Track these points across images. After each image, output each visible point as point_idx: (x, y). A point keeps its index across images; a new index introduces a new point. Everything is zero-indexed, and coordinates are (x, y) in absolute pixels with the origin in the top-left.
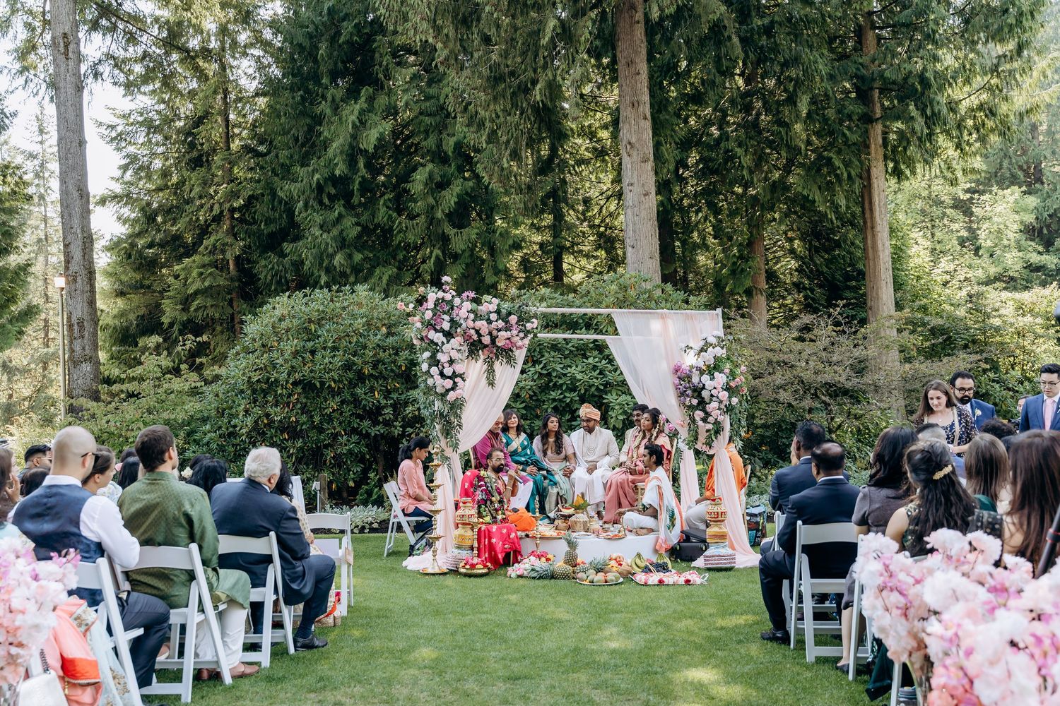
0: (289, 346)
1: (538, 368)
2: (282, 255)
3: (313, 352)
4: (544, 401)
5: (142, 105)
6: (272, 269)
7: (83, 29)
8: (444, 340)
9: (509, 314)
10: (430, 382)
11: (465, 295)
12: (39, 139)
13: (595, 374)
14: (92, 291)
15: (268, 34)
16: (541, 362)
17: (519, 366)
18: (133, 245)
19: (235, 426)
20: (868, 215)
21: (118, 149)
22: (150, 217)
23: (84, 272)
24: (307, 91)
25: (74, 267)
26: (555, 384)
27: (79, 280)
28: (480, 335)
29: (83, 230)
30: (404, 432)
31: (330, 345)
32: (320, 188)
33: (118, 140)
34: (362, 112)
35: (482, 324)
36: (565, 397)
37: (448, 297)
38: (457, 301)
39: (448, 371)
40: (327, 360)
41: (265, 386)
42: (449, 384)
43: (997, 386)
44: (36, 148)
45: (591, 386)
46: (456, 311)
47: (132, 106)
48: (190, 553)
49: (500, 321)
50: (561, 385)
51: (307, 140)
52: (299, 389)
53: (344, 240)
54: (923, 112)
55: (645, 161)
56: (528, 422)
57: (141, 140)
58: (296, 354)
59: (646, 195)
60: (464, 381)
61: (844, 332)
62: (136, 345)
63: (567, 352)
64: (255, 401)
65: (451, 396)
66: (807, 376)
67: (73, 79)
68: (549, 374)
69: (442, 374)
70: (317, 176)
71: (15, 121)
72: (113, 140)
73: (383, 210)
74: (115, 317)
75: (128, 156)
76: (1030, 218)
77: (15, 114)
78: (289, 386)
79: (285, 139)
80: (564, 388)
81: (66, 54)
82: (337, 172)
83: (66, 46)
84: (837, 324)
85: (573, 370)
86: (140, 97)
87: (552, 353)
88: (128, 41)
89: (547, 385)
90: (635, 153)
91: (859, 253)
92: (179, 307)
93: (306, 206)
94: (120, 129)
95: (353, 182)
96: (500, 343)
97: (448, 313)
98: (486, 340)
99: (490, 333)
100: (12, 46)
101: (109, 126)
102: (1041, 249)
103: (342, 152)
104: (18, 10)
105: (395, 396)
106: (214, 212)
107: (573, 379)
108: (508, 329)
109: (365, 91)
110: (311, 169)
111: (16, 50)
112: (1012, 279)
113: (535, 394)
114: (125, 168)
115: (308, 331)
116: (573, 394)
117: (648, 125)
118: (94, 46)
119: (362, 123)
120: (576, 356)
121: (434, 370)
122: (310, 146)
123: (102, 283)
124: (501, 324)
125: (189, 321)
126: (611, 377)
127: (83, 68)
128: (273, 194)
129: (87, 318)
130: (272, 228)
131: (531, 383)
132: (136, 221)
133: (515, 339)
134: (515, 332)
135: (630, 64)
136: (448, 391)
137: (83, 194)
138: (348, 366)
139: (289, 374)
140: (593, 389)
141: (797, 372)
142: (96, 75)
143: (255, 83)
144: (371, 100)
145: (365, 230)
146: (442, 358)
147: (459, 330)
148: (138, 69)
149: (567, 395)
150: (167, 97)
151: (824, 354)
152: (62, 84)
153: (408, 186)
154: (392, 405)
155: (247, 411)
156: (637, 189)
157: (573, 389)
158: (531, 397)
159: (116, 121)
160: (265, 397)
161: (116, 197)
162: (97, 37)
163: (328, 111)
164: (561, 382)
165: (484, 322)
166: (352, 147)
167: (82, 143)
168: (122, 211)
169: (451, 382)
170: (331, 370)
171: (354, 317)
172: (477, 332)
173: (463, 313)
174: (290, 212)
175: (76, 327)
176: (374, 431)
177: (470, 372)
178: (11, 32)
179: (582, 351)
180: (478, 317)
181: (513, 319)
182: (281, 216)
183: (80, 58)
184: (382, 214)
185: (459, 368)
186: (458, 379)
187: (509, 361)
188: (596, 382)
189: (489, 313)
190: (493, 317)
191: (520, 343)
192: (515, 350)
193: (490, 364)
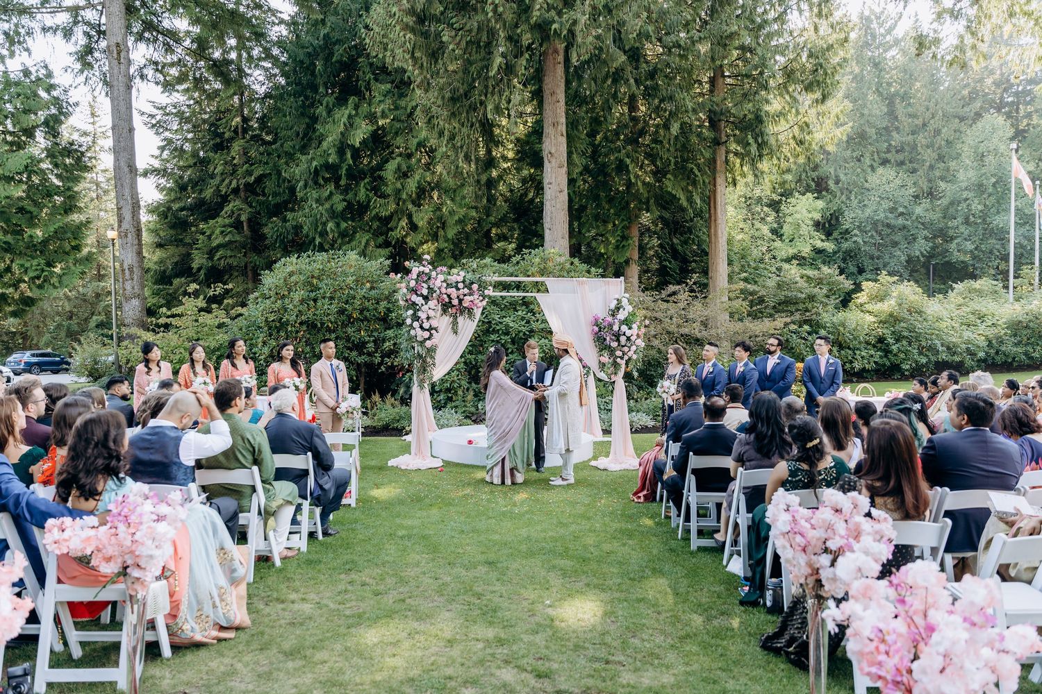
0: (298, 295)
2: (285, 220)
3: (315, 300)
5: (176, 100)
6: (278, 230)
7: (131, 41)
8: (424, 302)
9: (473, 283)
10: (412, 332)
11: (439, 269)
12: (92, 120)
13: (523, 323)
14: (140, 244)
15: (275, 51)
17: (476, 321)
18: (169, 209)
19: (255, 353)
20: (712, 211)
21: (157, 133)
22: (182, 188)
23: (133, 230)
24: (307, 98)
25: (125, 225)
27: (129, 235)
28: (450, 299)
29: (132, 198)
30: (382, 361)
31: (328, 295)
32: (316, 171)
33: (158, 127)
34: (350, 117)
35: (453, 291)
37: (427, 270)
38: (434, 273)
39: (426, 325)
40: (326, 307)
41: (278, 325)
42: (426, 335)
43: (794, 336)
44: (90, 128)
45: (519, 332)
46: (432, 281)
47: (168, 101)
48: (252, 473)
49: (466, 289)
50: (498, 331)
51: (305, 135)
52: (304, 328)
53: (334, 212)
54: (756, 141)
55: (560, 167)
57: (175, 128)
58: (302, 301)
59: (561, 192)
60: (438, 333)
61: (697, 297)
62: (171, 285)
64: (271, 335)
65: (428, 344)
66: (673, 328)
67: (124, 80)
68: (490, 322)
69: (421, 327)
70: (315, 163)
71: (77, 109)
72: (153, 126)
73: (363, 190)
74: (156, 263)
75: (165, 139)
76: (817, 216)
77: (77, 104)
78: (297, 325)
79: (289, 133)
80: (500, 332)
81: (119, 59)
82: (330, 160)
83: (119, 54)
84: (692, 291)
85: (507, 320)
86: (175, 94)
88: (166, 50)
90: (553, 161)
91: (705, 237)
92: (206, 256)
93: (306, 186)
94: (158, 118)
95: (342, 168)
96: (465, 304)
97: (427, 282)
98: (455, 302)
99: (458, 298)
100: (73, 49)
101: (150, 115)
102: (823, 237)
103: (334, 145)
104: (79, 22)
105: (376, 334)
106: (232, 186)
107: (507, 326)
108: (470, 294)
109: (352, 100)
110: (310, 157)
111: (76, 53)
112: (804, 258)
113: (479, 336)
114: (162, 149)
115: (311, 284)
116: (506, 337)
117: (564, 140)
118: (140, 53)
119: (350, 125)
120: (509, 309)
121: (416, 324)
122: (309, 138)
123: (146, 237)
124: (466, 291)
125: (213, 267)
126: (535, 326)
127: (132, 71)
128: (279, 173)
129: (136, 265)
130: (278, 199)
132: (171, 189)
133: (476, 302)
134: (476, 296)
135: (553, 94)
136: (426, 340)
137: (132, 169)
138: (342, 312)
139: (297, 316)
140: (521, 334)
141: (666, 325)
142: (142, 77)
143: (264, 88)
144: (356, 107)
145: (350, 205)
146: (422, 315)
147: (434, 295)
148: (174, 72)
150: (196, 95)
151: (683, 312)
152: (115, 83)
153: (382, 173)
154: (374, 341)
155: (264, 343)
156: (554, 187)
157: (507, 333)
158: (476, 338)
159: (155, 111)
160: (278, 332)
161: (155, 170)
162: (142, 46)
163: (324, 114)
165: (454, 289)
166: (341, 143)
167: (131, 130)
168: (160, 181)
169: (428, 333)
170: (329, 314)
171: (346, 275)
172: (449, 296)
173: (438, 283)
174: (292, 190)
175: (127, 271)
176: (360, 360)
177: (442, 325)
178: (73, 39)
179: (513, 306)
180: (449, 286)
181: (475, 287)
182: (284, 191)
183: (129, 62)
184: (362, 194)
185: (434, 323)
186: (433, 332)
187: (470, 317)
188: (524, 329)
189: (457, 282)
190: (461, 285)
191: (480, 304)
192: (475, 308)
193: (455, 318)
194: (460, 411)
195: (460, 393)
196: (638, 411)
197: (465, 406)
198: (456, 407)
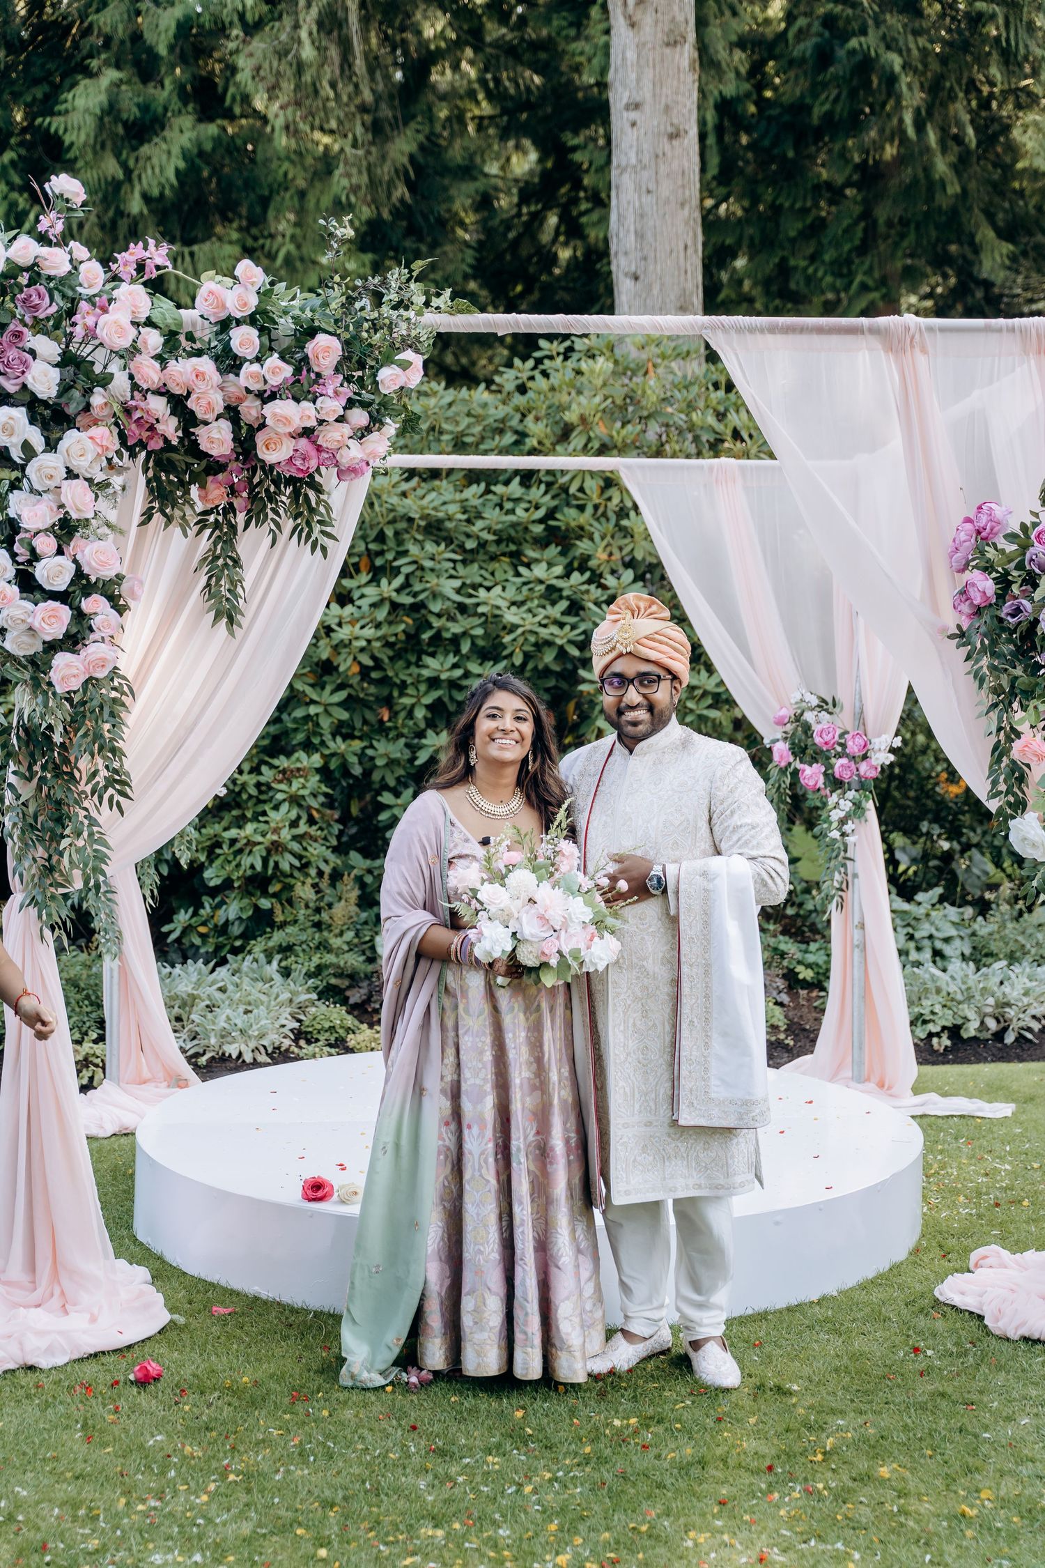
1: (388, 588)
4: (403, 686)
8: (36, 437)
9: (311, 332)
11: (126, 260)
13: (556, 611)
16: (396, 571)
17: (339, 553)
26: (437, 638)
28: (188, 420)
36: (467, 675)
37: (57, 261)
38: (93, 279)
39: (53, 569)
42: (56, 621)
46: (85, 317)
49: (274, 360)
50: (455, 641)
55: (673, 43)
56: (357, 745)
59: (674, 136)
60: (121, 610)
63: (471, 545)
65: (68, 670)
68: (420, 607)
69: (26, 581)
80: (465, 647)
85: (489, 597)
87: (430, 547)
89: (412, 637)
90: (647, 20)
96: (274, 453)
97: (56, 326)
98: (218, 439)
99: (232, 413)
107: (493, 620)
108: (303, 391)
113: (378, 664)
120: (493, 558)
124: (277, 371)
131: (369, 632)
133: (332, 436)
134: (331, 406)
136: (52, 647)
140: (549, 657)
147: (98, 399)
149: (474, 667)
156: (650, 119)
158: (365, 672)
164: (456, 629)
165: (206, 364)
169: (65, 613)
172: (178, 404)
177: (147, 571)
180: (179, 343)
181: (325, 348)
185: (100, 555)
186: (94, 604)
187: (303, 532)
188: (561, 637)
189: (225, 325)
190: (244, 340)
191: (354, 453)
192: (328, 478)
193: (226, 535)
194: (302, 964)
195: (304, 891)
196: (1012, 958)
197: (323, 946)
198: (286, 950)
